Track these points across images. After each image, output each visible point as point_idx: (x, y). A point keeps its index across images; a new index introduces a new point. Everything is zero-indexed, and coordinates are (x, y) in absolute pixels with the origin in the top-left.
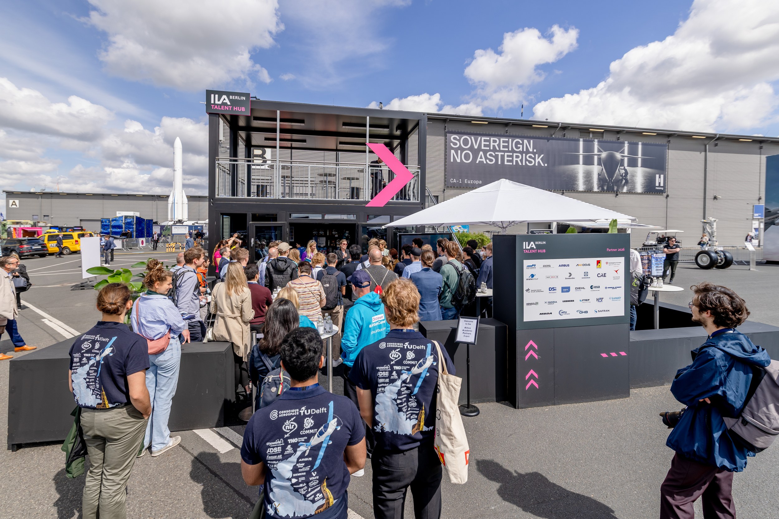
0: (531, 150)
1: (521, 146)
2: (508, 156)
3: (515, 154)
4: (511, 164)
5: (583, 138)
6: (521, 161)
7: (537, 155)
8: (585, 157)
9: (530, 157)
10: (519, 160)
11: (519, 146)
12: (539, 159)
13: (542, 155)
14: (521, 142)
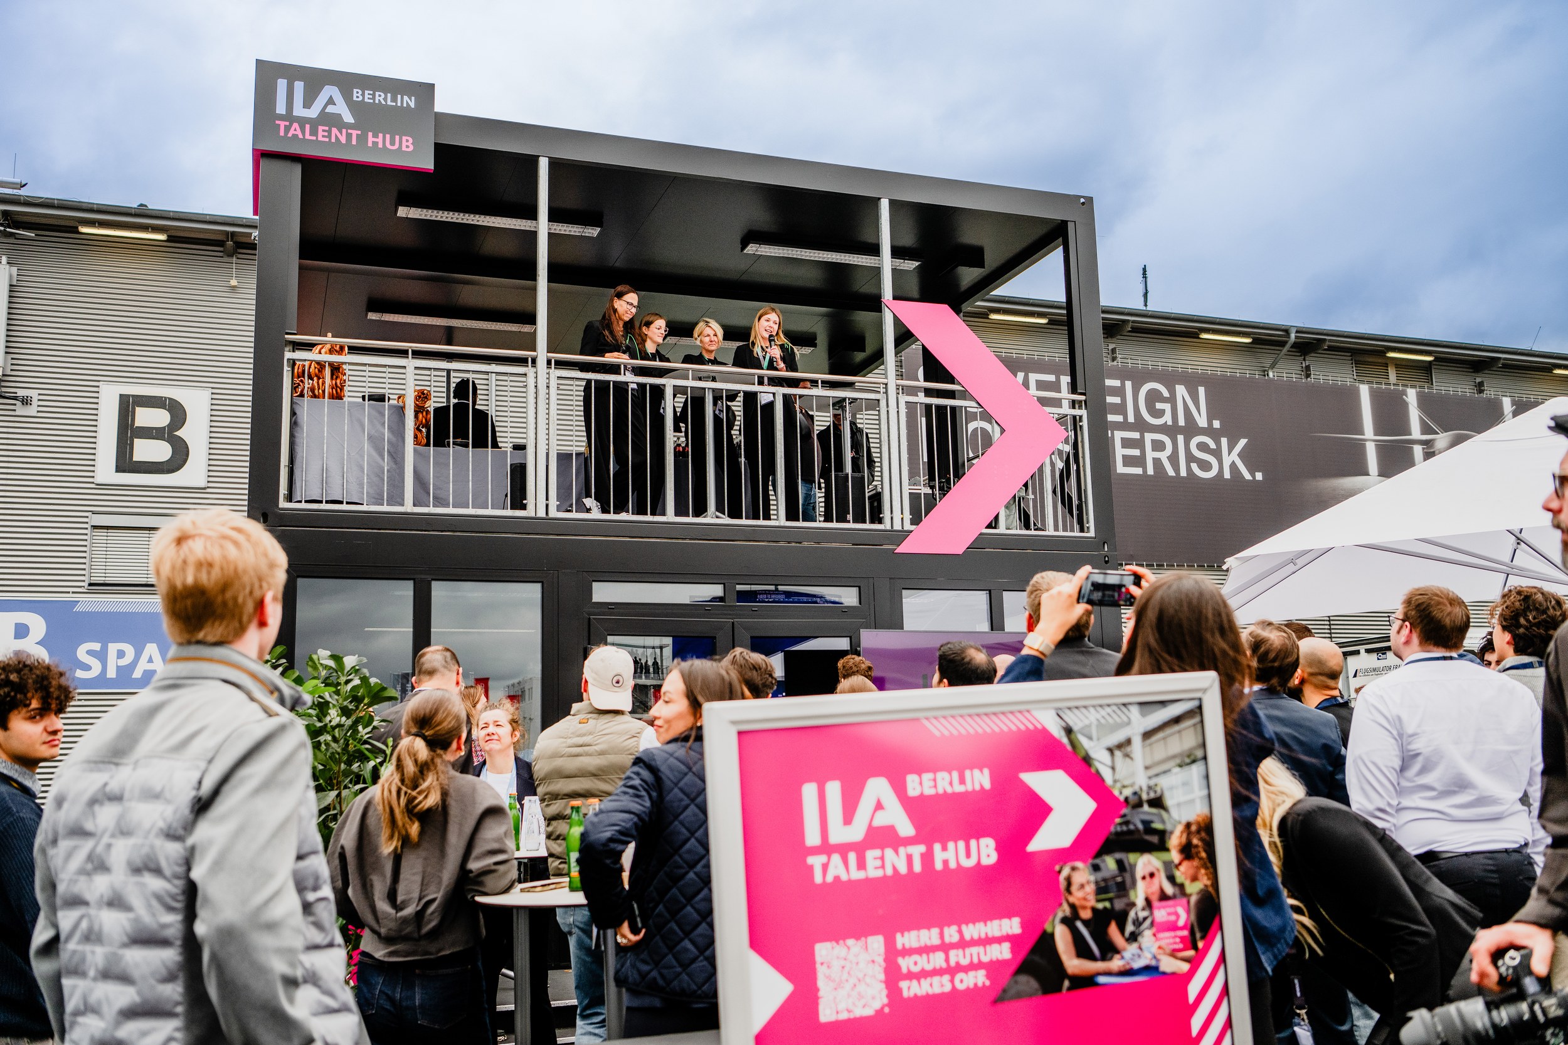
0: (1202, 421)
1: (1167, 407)
2: (1126, 443)
3: (1149, 437)
4: (1138, 471)
5: (1369, 382)
6: (1174, 459)
7: (1224, 441)
8: (1384, 450)
9: (1202, 447)
10: (1164, 456)
11: (1159, 406)
12: (1234, 456)
13: (1243, 442)
14: (1166, 394)
